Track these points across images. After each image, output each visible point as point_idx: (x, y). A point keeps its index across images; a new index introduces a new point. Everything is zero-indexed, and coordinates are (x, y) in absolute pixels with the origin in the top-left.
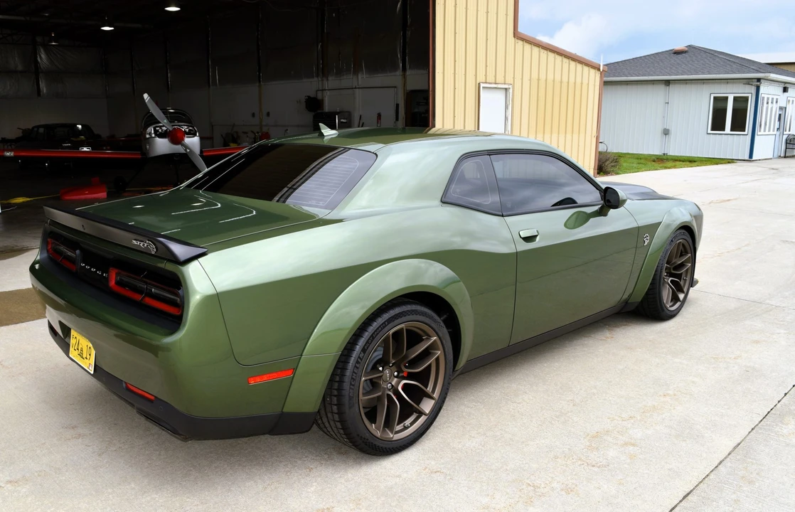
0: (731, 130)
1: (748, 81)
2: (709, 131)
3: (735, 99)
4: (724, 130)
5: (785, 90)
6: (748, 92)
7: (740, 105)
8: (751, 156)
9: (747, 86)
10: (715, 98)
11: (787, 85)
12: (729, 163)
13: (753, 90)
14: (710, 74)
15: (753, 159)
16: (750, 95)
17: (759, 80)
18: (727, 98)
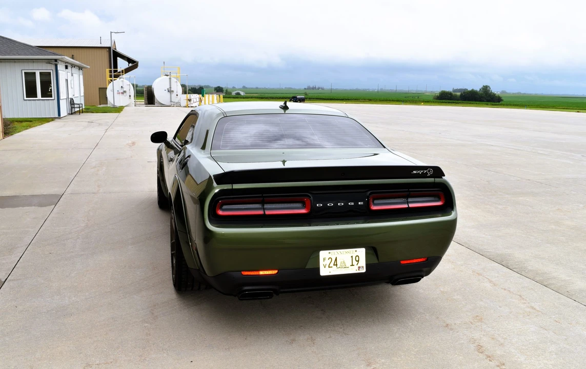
0: (42, 97)
1: (49, 61)
2: (25, 98)
3: (41, 73)
4: (37, 97)
5: (66, 67)
6: (49, 68)
7: (45, 79)
8: (59, 114)
9: (48, 65)
10: (25, 73)
11: (67, 64)
12: (53, 120)
13: (53, 67)
14: (19, 55)
15: (61, 116)
16: (51, 71)
17: (56, 60)
18: (35, 73)
